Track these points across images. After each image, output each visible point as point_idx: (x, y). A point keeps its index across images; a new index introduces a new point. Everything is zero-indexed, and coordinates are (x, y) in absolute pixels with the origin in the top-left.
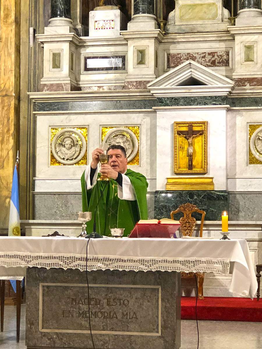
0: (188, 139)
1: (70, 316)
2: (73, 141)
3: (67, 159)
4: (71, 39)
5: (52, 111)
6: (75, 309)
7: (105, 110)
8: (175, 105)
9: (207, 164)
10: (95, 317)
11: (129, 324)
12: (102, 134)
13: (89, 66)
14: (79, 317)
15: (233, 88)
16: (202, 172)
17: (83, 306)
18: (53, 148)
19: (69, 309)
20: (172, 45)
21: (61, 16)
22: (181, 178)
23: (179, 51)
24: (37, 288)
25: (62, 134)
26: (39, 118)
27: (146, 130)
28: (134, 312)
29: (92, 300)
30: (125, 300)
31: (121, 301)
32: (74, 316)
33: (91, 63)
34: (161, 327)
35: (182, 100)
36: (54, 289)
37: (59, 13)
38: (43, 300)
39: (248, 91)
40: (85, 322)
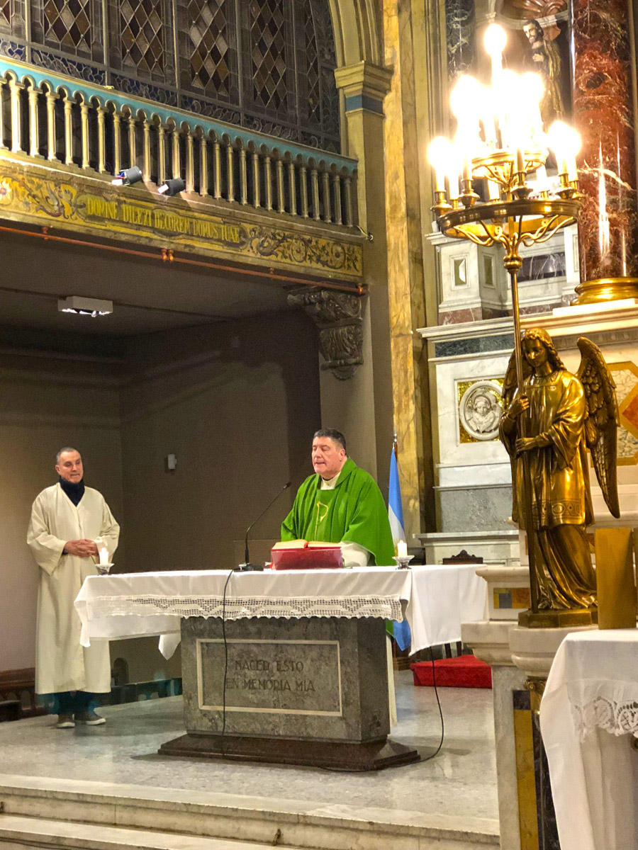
1: (235, 686)
2: (488, 402)
3: (484, 432)
5: (458, 354)
6: (239, 677)
11: (304, 698)
14: (245, 688)
17: (250, 671)
18: (462, 414)
19: (233, 677)
24: (195, 645)
25: (474, 391)
28: (310, 681)
29: (260, 663)
30: (298, 663)
31: (294, 664)
32: (239, 686)
34: (342, 703)
36: (215, 648)
38: (203, 664)
40: (253, 696)
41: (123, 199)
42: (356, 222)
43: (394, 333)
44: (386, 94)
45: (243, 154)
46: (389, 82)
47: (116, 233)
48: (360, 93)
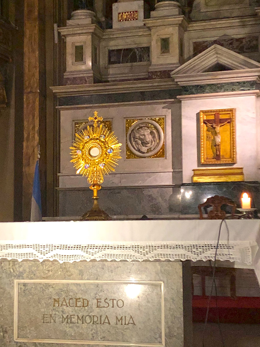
0: (215, 128)
1: (52, 321)
6: (57, 313)
10: (83, 323)
11: (124, 331)
12: (127, 126)
14: (62, 323)
17: (68, 307)
19: (51, 313)
24: (11, 286)
27: (172, 121)
29: (79, 300)
30: (119, 300)
31: (114, 300)
32: (56, 321)
34: (165, 336)
36: (32, 287)
38: (19, 301)
40: (71, 329)
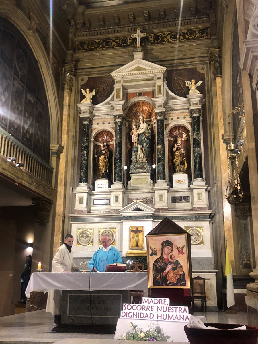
0: (136, 234)
1: (81, 309)
2: (87, 235)
3: (84, 243)
4: (87, 192)
6: (83, 306)
7: (101, 221)
8: (131, 219)
9: (144, 245)
11: (107, 312)
12: (100, 232)
13: (95, 203)
14: (85, 309)
15: (155, 212)
16: (142, 248)
17: (87, 304)
18: (78, 238)
19: (81, 306)
20: (130, 195)
21: (84, 182)
22: (133, 251)
23: (132, 197)
25: (83, 232)
26: (73, 225)
27: (119, 230)
28: (110, 307)
30: (106, 301)
31: (104, 301)
32: (83, 309)
33: (96, 202)
35: (133, 217)
37: (83, 181)
38: (69, 301)
39: (161, 214)
40: (88, 312)
41: (10, 165)
42: (52, 184)
43: (56, 215)
44: (61, 153)
45: (33, 160)
46: (63, 150)
47: (7, 174)
48: (56, 152)
